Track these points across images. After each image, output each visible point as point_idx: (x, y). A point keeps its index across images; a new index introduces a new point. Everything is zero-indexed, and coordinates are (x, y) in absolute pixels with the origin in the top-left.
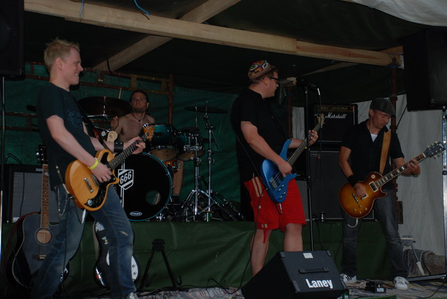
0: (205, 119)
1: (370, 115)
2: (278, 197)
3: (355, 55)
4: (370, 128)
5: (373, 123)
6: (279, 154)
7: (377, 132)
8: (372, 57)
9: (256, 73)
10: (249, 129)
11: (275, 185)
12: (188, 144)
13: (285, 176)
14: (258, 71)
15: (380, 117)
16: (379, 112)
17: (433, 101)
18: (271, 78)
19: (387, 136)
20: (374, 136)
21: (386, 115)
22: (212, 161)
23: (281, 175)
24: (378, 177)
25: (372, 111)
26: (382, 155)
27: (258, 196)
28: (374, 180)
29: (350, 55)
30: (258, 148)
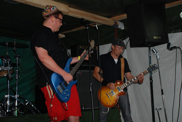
0: (14, 51)
1: (112, 49)
2: (64, 99)
3: (98, 19)
4: (113, 56)
5: (114, 53)
6: (63, 69)
7: (117, 58)
8: (105, 21)
9: (46, 12)
10: (42, 52)
11: (61, 91)
12: (3, 66)
13: (68, 83)
14: (48, 11)
15: (118, 49)
16: (117, 46)
17: (146, 41)
18: (57, 18)
19: (122, 61)
20: (116, 61)
21: (121, 48)
22: (18, 77)
23: (66, 83)
24: (121, 83)
25: (113, 46)
26: (122, 71)
27: (50, 97)
28: (119, 85)
29: (95, 18)
30: (49, 65)
